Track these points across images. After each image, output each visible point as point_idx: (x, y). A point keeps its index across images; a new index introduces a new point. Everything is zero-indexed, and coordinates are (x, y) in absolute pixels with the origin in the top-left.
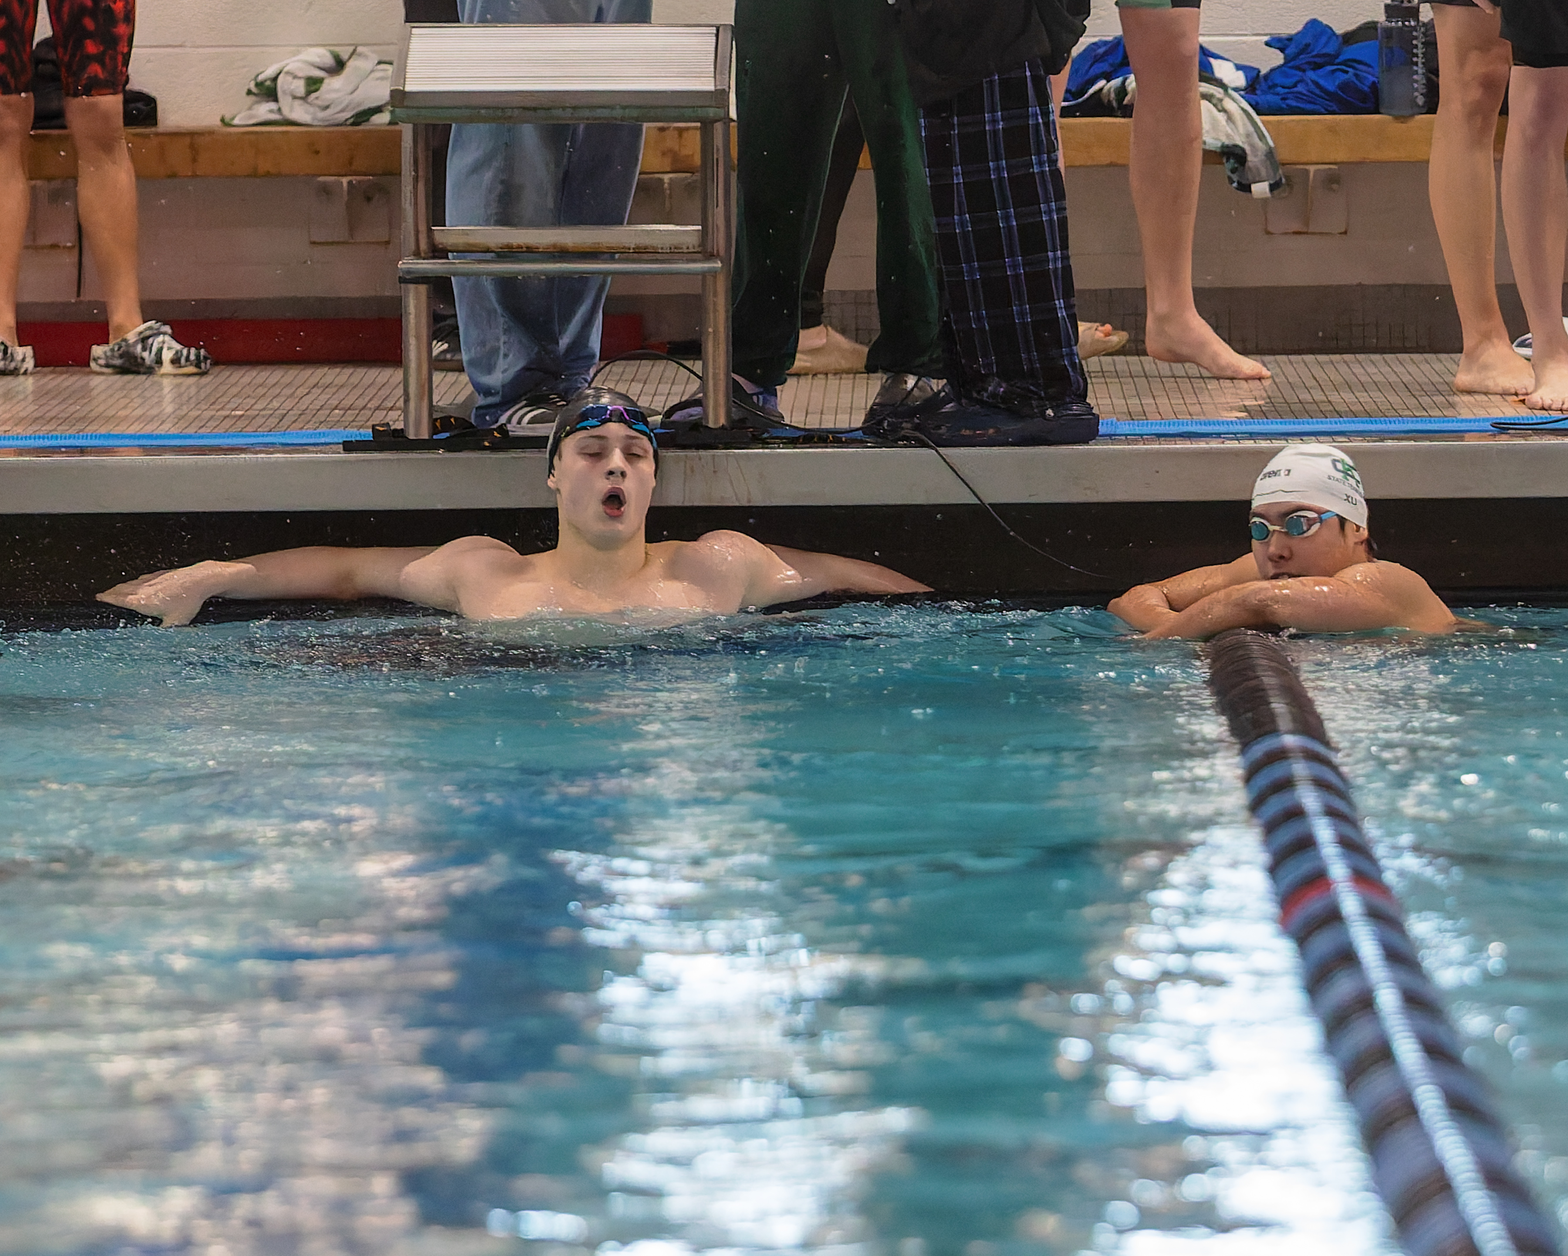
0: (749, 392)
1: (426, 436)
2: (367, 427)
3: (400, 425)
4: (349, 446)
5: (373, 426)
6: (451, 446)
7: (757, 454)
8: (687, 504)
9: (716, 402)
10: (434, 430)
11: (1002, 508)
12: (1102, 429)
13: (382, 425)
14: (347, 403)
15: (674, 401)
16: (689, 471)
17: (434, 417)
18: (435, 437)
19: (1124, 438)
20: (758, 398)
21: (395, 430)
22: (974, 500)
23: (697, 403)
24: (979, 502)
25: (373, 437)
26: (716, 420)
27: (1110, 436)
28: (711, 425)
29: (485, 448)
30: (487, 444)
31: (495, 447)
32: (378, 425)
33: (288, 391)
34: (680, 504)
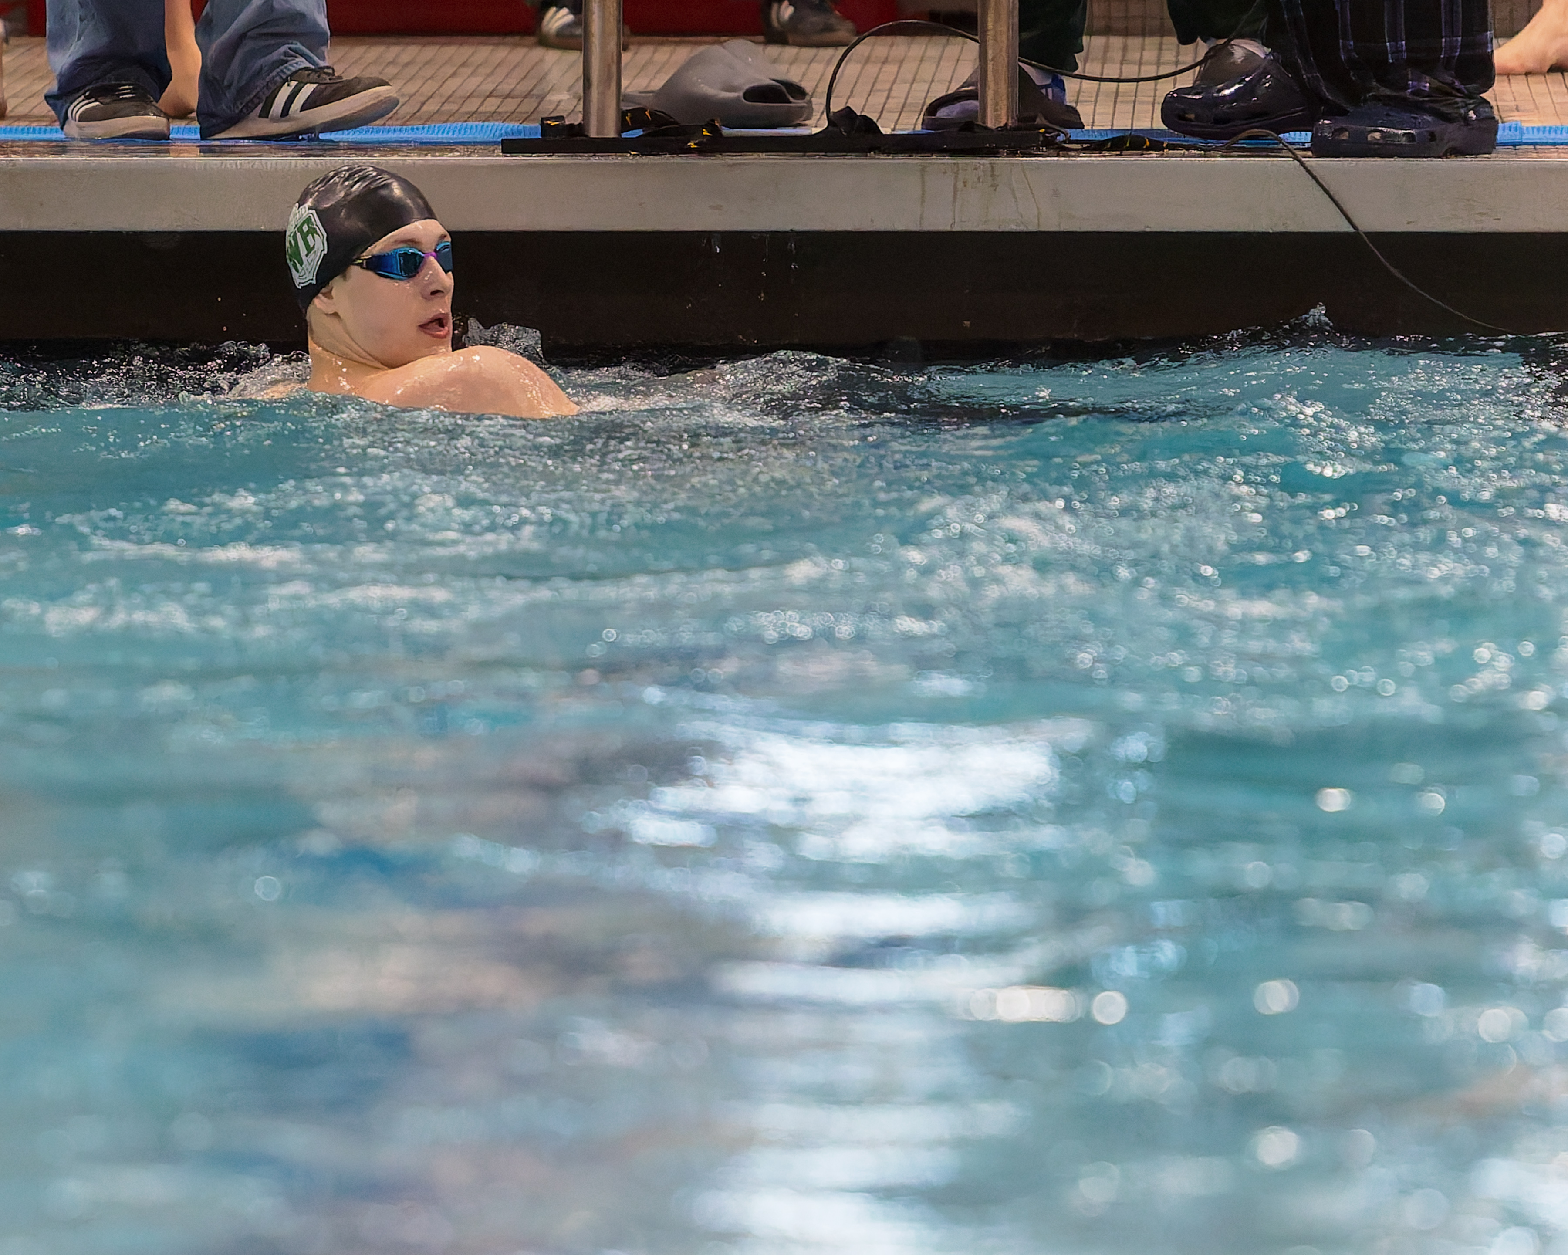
0: (1038, 83)
1: (612, 134)
2: (534, 120)
3: (577, 120)
4: (510, 146)
5: (542, 119)
6: (645, 147)
7: (1048, 164)
8: (957, 228)
9: (996, 92)
10: (624, 126)
11: (1379, 238)
12: (1502, 135)
13: (556, 118)
14: (506, 88)
15: (939, 92)
16: (960, 185)
17: (624, 108)
18: (624, 135)
19: (1532, 147)
20: (1047, 91)
21: (571, 126)
22: (1346, 228)
23: (972, 96)
24: (1351, 230)
25: (542, 135)
26: (997, 118)
27: (1514, 145)
28: (990, 124)
29: (689, 151)
30: (692, 144)
31: (703, 150)
32: (548, 119)
33: (428, 72)
34: (948, 229)
